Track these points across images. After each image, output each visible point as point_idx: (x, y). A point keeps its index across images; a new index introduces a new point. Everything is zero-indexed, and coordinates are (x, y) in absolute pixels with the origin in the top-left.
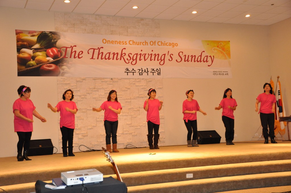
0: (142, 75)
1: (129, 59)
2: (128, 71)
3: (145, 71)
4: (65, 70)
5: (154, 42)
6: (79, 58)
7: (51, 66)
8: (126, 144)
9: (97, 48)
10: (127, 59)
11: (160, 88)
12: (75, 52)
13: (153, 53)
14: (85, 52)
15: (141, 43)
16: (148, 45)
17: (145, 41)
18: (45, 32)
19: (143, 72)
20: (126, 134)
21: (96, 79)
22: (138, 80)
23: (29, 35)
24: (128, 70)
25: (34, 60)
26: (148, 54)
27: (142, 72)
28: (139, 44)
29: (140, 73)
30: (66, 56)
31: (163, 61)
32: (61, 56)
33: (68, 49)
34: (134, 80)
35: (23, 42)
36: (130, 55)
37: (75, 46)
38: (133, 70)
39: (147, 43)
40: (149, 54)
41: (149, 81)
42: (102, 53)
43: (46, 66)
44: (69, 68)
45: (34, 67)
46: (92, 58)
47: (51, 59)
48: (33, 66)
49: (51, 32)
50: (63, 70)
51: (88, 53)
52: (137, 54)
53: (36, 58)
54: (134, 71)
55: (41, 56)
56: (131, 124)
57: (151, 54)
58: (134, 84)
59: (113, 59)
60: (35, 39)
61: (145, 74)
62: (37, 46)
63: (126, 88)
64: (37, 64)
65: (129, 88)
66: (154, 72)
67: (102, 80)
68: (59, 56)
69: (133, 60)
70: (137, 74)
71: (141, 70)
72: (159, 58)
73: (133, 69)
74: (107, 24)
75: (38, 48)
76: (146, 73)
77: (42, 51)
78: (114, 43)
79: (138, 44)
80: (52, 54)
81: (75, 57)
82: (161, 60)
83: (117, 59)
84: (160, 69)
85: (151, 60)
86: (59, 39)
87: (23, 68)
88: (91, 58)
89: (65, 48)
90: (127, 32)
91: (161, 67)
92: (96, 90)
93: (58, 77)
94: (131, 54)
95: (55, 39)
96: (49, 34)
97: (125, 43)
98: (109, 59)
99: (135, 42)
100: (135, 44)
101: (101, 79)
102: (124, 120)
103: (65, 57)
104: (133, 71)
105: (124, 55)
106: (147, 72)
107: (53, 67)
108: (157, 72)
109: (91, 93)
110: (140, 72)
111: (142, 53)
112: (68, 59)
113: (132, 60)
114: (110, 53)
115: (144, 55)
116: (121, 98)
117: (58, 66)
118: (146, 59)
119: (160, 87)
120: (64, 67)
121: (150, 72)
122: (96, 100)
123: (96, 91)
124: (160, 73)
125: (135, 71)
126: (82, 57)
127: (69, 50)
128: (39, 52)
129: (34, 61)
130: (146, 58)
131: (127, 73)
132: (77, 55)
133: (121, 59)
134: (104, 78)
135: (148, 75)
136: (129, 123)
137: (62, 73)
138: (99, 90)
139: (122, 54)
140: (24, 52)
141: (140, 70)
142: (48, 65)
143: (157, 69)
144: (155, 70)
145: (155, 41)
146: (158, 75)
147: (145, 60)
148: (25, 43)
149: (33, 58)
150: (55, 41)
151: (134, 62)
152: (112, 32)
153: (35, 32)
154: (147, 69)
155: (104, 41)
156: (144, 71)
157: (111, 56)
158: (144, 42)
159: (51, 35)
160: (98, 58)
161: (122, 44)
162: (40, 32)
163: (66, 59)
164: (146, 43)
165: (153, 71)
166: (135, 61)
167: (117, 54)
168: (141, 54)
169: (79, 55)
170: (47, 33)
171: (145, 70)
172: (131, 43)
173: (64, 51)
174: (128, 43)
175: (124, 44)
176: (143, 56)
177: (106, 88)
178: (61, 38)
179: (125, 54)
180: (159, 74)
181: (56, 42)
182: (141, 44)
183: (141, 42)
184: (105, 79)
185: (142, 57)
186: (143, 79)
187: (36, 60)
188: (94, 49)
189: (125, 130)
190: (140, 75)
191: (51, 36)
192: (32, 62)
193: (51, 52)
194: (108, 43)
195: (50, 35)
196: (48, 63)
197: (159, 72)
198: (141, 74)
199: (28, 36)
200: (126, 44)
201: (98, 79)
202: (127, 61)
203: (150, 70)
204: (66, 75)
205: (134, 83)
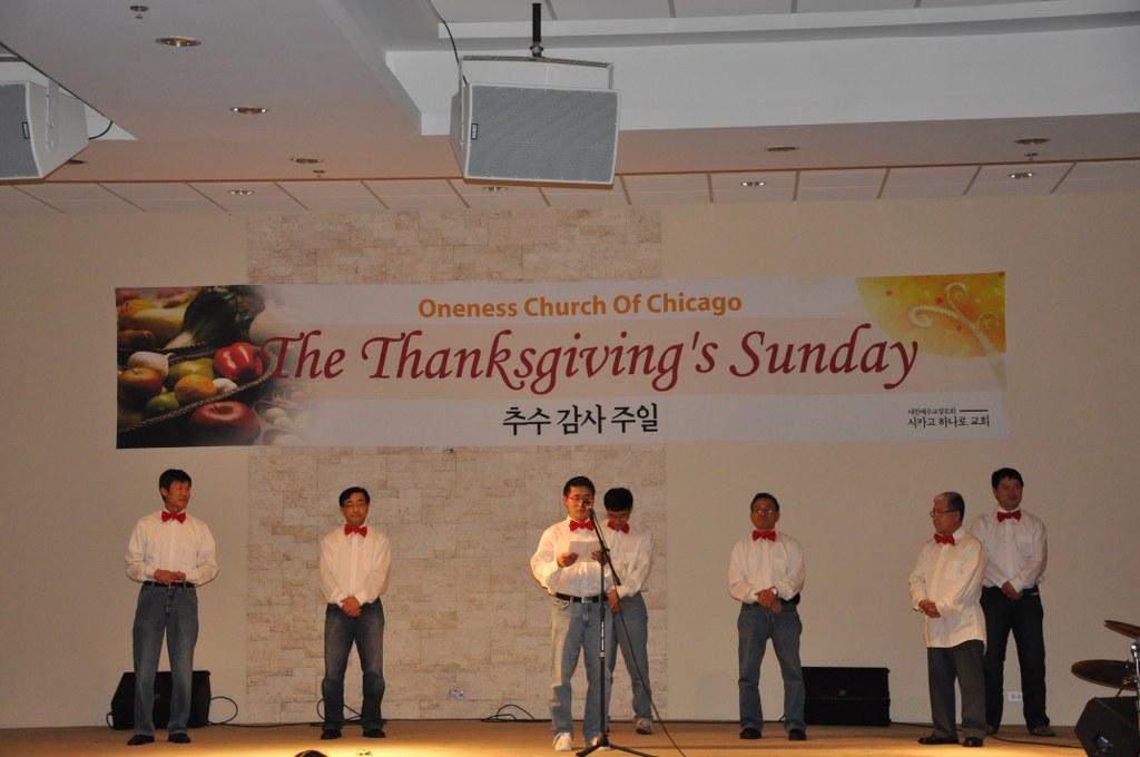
0: (576, 431)
1: (523, 370)
2: (516, 420)
3: (589, 417)
4: (276, 422)
5: (632, 299)
6: (329, 375)
7: (227, 411)
8: (499, 703)
9: (400, 337)
10: (516, 373)
11: (654, 485)
12: (317, 353)
13: (627, 344)
14: (353, 353)
15: (574, 305)
16: (604, 312)
17: (595, 298)
18: (212, 287)
19: (580, 420)
20: (504, 663)
21: (391, 451)
22: (556, 454)
23: (160, 303)
24: (517, 415)
25: (170, 389)
26: (606, 349)
27: (576, 420)
28: (566, 313)
29: (565, 426)
30: (284, 372)
31: (670, 374)
32: (264, 371)
33: (290, 346)
34: (541, 454)
35: (139, 329)
36: (528, 355)
37: (317, 333)
38: (538, 416)
39: (603, 304)
40: (610, 350)
41: (606, 458)
42: (418, 353)
43: (212, 410)
44: (291, 413)
45: (169, 415)
46: (379, 374)
47: (228, 384)
48: (168, 410)
49: (232, 289)
50: (270, 420)
51: (365, 357)
52: (557, 352)
53: (180, 384)
54: (545, 420)
55: (194, 373)
56: (524, 625)
57: (619, 349)
59: (459, 374)
60: (178, 315)
61: (588, 429)
62: (184, 340)
63: (508, 485)
64: (182, 404)
65: (519, 483)
66: (630, 418)
67: (415, 456)
68: (259, 370)
69: (541, 375)
70: (553, 432)
71: (572, 414)
72: (654, 362)
73: (539, 410)
74: (440, 243)
75: (188, 345)
76: (594, 423)
77: (200, 358)
78: (466, 313)
79: (562, 310)
80: (232, 365)
81: (313, 375)
82: (663, 371)
83: (474, 375)
84: (655, 405)
85: (616, 372)
86: (261, 309)
87: (137, 420)
88: (374, 372)
89: (280, 343)
90: (521, 265)
91: (658, 398)
92: (388, 492)
93: (251, 447)
94: (533, 352)
95: (247, 311)
96: (226, 294)
97: (508, 311)
98: (442, 373)
99: (550, 305)
100: (551, 313)
101: (409, 450)
102: (498, 608)
103: (278, 374)
104: (539, 419)
105: (503, 355)
106: (596, 420)
107: (237, 410)
108: (639, 421)
110: (566, 422)
111: (580, 345)
112: (291, 382)
113: (534, 376)
114: (446, 353)
115: (586, 354)
116: (487, 522)
117: (253, 409)
118: (594, 369)
119: (653, 479)
120: (273, 411)
121: (609, 419)
123: (390, 497)
124: (655, 425)
125: (548, 417)
126: (341, 371)
127: (294, 348)
128: (190, 359)
129: (173, 394)
130: (596, 363)
131: (515, 425)
132: (321, 366)
133: (489, 374)
134: (422, 449)
135: (600, 432)
136: (517, 621)
137: (267, 433)
138: (402, 493)
139: (494, 354)
140: (140, 364)
141: (567, 412)
142: (218, 405)
143: (643, 408)
144: (633, 410)
145: (640, 295)
146: (645, 430)
147: (591, 373)
148: (146, 332)
149: (170, 382)
150: (246, 318)
151: (544, 384)
152: (460, 273)
153: (179, 291)
154: (600, 407)
155: (427, 308)
156: (585, 415)
157: (453, 363)
158: (589, 303)
159: (233, 297)
160: (400, 375)
161: (498, 315)
162: (195, 289)
163: (281, 382)
164: (599, 307)
165: (624, 417)
166: (548, 377)
167: (477, 353)
168: (573, 351)
169: (329, 364)
170: (220, 290)
171: (589, 413)
172: (535, 307)
173: (274, 353)
174: (520, 308)
175: (506, 316)
176: (581, 356)
177: (429, 486)
178: (266, 305)
179: (508, 352)
180: (650, 426)
181: (251, 320)
182: (578, 308)
183: (578, 303)
184: (427, 453)
185: (580, 363)
186: (579, 448)
187: (179, 389)
188: (386, 341)
189: (497, 647)
190: (566, 432)
191: (231, 302)
192: (166, 398)
193: (229, 358)
194: (440, 315)
195: (229, 297)
196: (218, 398)
197: (651, 417)
198: (571, 428)
199: (155, 307)
200: (515, 312)
202: (515, 381)
203: (609, 413)
204: (280, 440)
205: (540, 464)
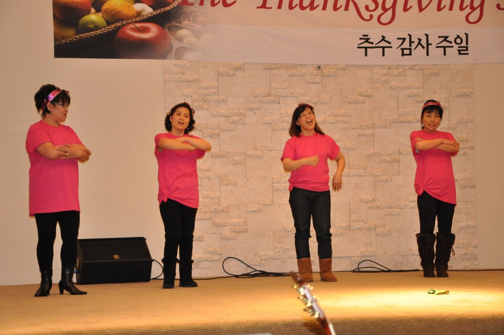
0: (410, 54)
1: (372, 6)
2: (366, 45)
3: (419, 43)
4: (185, 41)
6: (225, 5)
7: (146, 30)
8: (358, 260)
10: (367, 8)
11: (467, 95)
19: (414, 45)
20: (359, 229)
21: (273, 66)
22: (396, 72)
24: (367, 40)
25: (98, 10)
27: (410, 46)
29: (403, 50)
31: (478, 11)
34: (385, 71)
38: (383, 42)
41: (431, 75)
43: (133, 29)
44: (196, 35)
45: (98, 32)
46: (264, 6)
47: (145, 9)
48: (96, 28)
50: (180, 39)
53: (106, 6)
54: (388, 45)
56: (374, 200)
58: (386, 82)
59: (324, 7)
61: (419, 52)
63: (361, 94)
64: (108, 23)
65: (369, 93)
66: (449, 44)
67: (292, 71)
69: (385, 10)
70: (393, 53)
71: (407, 41)
72: (467, 2)
73: (384, 37)
76: (424, 48)
81: (213, 4)
82: (473, 9)
83: (335, 8)
84: (467, 35)
85: (439, 9)
87: (71, 34)
88: (260, 4)
91: (470, 29)
92: (272, 98)
93: (165, 61)
98: (312, 7)
101: (287, 67)
102: (354, 187)
103: (185, 2)
104: (383, 44)
106: (425, 45)
107: (153, 31)
108: (456, 47)
109: (258, 109)
110: (403, 47)
112: (197, 9)
113: (380, 11)
116: (345, 123)
117: (166, 29)
118: (423, 6)
119: (466, 91)
120: (182, 32)
121: (434, 45)
122: (273, 130)
123: (273, 102)
124: (467, 50)
125: (390, 43)
126: (235, 2)
129: (100, 14)
131: (366, 48)
133: (347, 9)
134: (296, 65)
135: (428, 54)
136: (368, 197)
137: (178, 49)
138: (282, 100)
141: (404, 39)
142: (138, 25)
143: (458, 37)
144: (450, 39)
146: (460, 54)
147: (421, 9)
149: (98, 4)
151: (387, 16)
154: (427, 35)
156: (417, 42)
160: (280, 6)
163: (188, 9)
165: (445, 44)
166: (390, 11)
171: (420, 40)
177: (302, 95)
180: (463, 51)
184: (300, 68)
185: (413, 1)
186: (412, 67)
187: (106, 10)
189: (354, 217)
190: (403, 55)
192: (94, 17)
196: (138, 19)
197: (464, 44)
198: (407, 52)
201: (279, 69)
202: (366, 15)
203: (434, 40)
204: (189, 55)
205: (384, 78)
